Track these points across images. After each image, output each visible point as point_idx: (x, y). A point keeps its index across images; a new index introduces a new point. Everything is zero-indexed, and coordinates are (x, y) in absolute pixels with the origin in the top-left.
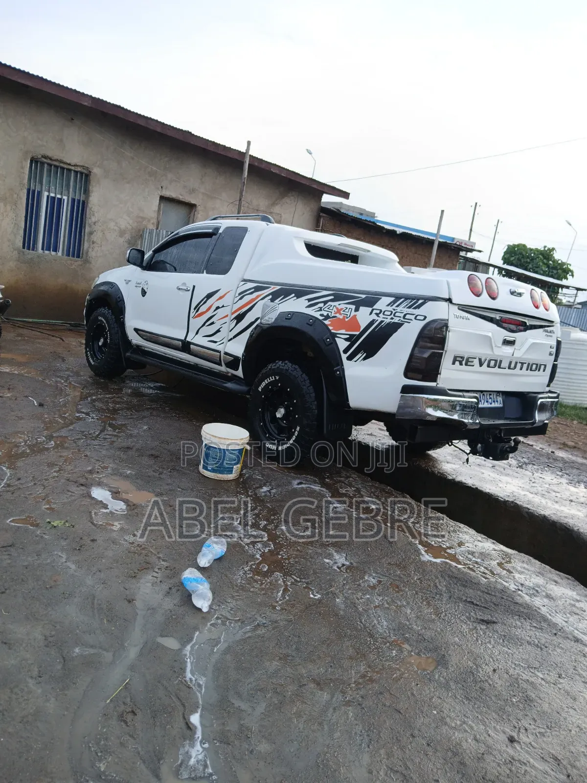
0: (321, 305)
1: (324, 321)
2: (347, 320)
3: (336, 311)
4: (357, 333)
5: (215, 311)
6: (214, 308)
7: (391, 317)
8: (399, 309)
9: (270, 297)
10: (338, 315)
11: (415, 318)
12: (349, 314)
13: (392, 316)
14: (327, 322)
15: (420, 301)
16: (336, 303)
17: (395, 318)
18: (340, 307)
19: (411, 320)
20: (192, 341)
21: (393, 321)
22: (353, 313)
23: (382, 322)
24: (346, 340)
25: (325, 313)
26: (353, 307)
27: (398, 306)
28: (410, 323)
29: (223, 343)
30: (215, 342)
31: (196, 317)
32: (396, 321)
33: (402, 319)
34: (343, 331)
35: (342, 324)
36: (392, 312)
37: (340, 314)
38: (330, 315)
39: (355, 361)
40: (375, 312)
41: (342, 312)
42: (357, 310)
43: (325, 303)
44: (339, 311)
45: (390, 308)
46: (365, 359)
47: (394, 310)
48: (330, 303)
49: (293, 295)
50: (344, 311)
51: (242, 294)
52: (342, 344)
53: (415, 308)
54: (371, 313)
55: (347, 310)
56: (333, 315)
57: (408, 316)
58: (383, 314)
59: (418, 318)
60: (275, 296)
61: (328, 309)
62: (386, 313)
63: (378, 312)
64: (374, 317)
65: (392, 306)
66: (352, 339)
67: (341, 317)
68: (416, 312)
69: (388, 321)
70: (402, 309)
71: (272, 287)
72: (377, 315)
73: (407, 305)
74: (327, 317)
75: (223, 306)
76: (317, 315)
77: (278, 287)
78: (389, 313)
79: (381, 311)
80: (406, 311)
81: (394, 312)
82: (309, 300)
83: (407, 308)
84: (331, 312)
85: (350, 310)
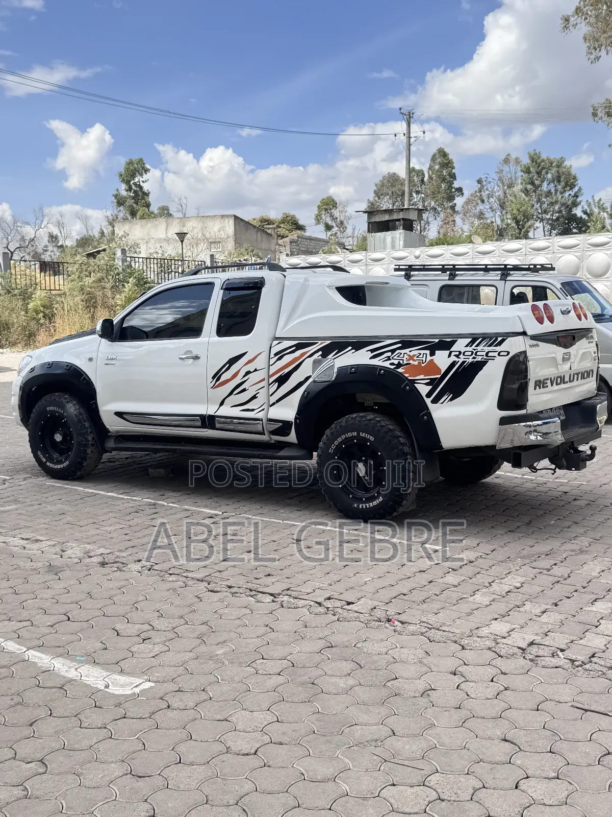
0: (389, 354)
1: (398, 370)
2: (423, 365)
3: (408, 358)
4: (439, 376)
5: (244, 377)
6: (242, 373)
7: (472, 356)
8: (479, 348)
9: (320, 353)
10: (411, 362)
11: (499, 355)
12: (424, 359)
13: (474, 355)
14: (400, 370)
15: (500, 339)
16: (407, 351)
17: (478, 357)
18: (411, 354)
19: (495, 357)
20: (215, 414)
21: (476, 360)
22: (429, 358)
23: (464, 362)
24: (427, 384)
25: (396, 362)
26: (428, 352)
27: (477, 346)
28: (494, 359)
29: (263, 410)
30: (253, 410)
31: (215, 388)
32: (479, 360)
33: (485, 357)
34: (422, 377)
35: (419, 369)
36: (472, 352)
37: (414, 361)
38: (401, 362)
39: (442, 403)
40: (453, 354)
41: (415, 358)
42: (432, 354)
43: (393, 351)
44: (411, 358)
45: (469, 349)
46: (451, 400)
47: (475, 350)
48: (398, 351)
49: (350, 348)
50: (418, 357)
51: (280, 355)
52: (423, 389)
53: (496, 346)
54: (449, 356)
55: (421, 356)
56: (405, 362)
57: (490, 354)
58: (464, 355)
59: (501, 354)
60: (326, 351)
61: (398, 357)
62: (466, 354)
63: (457, 353)
64: (453, 358)
65: (471, 346)
66: (433, 383)
67: (416, 363)
68: (498, 349)
69: (471, 360)
70: (483, 349)
71: (320, 342)
72: (457, 356)
73: (487, 344)
74: (399, 365)
75: (256, 370)
76: (387, 364)
77: (328, 342)
78: (470, 353)
79: (460, 353)
80: (487, 349)
81: (475, 352)
82: (372, 351)
83: (488, 346)
84: (403, 360)
85: (425, 355)
